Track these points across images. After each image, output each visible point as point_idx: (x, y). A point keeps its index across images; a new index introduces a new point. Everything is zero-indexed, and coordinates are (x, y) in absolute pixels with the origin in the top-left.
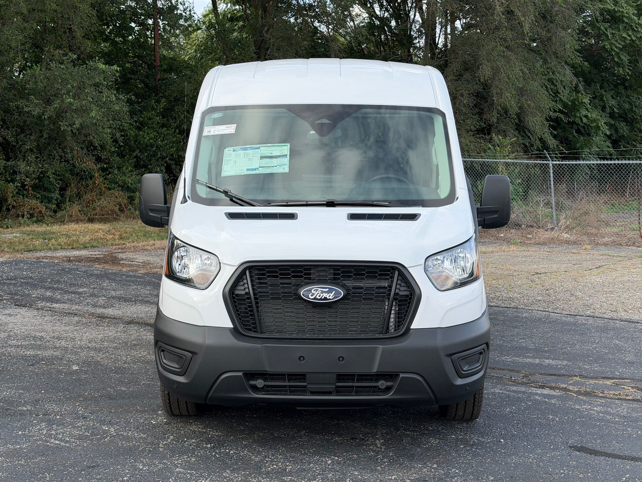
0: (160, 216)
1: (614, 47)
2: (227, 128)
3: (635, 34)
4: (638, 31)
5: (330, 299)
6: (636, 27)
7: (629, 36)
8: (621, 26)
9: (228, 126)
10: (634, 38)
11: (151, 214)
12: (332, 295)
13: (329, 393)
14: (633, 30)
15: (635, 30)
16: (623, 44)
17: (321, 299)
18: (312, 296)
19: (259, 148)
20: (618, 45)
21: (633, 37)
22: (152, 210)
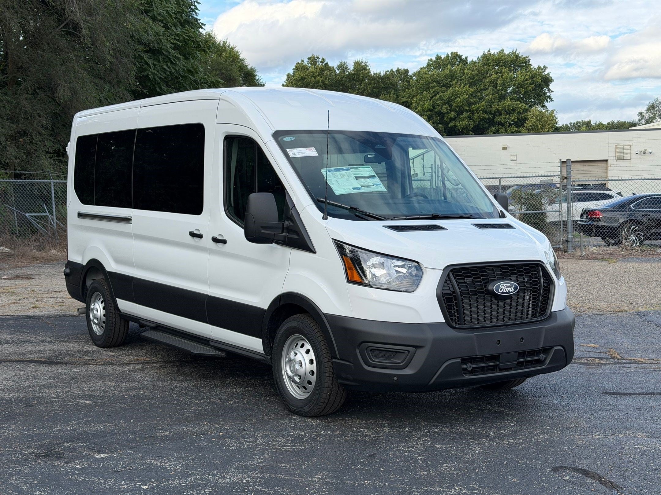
0: (273, 233)
1: (156, 77)
2: (308, 151)
3: (173, 66)
4: (176, 64)
5: (512, 292)
6: (174, 60)
7: (169, 68)
8: (160, 58)
9: (308, 148)
10: (173, 71)
11: (263, 231)
12: (512, 288)
13: (510, 369)
14: (172, 63)
15: (173, 63)
16: (164, 75)
17: (506, 293)
18: (501, 290)
19: (349, 169)
20: (159, 76)
21: (172, 69)
22: (264, 228)
